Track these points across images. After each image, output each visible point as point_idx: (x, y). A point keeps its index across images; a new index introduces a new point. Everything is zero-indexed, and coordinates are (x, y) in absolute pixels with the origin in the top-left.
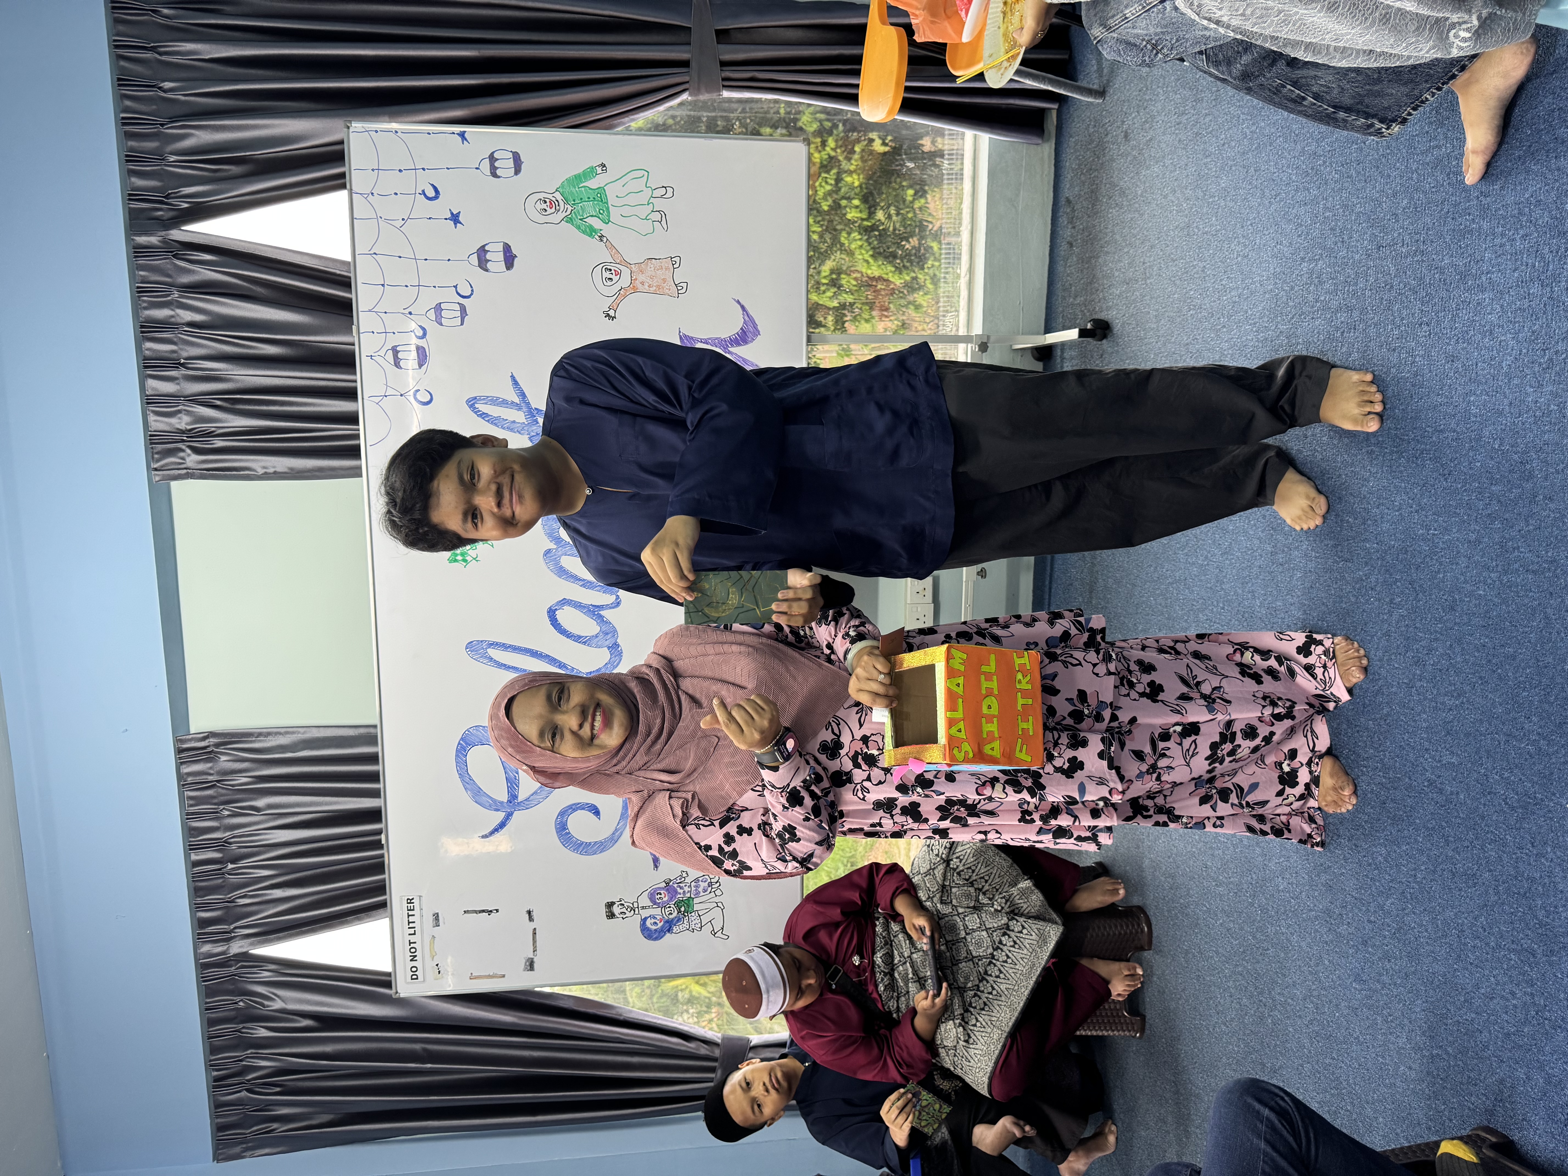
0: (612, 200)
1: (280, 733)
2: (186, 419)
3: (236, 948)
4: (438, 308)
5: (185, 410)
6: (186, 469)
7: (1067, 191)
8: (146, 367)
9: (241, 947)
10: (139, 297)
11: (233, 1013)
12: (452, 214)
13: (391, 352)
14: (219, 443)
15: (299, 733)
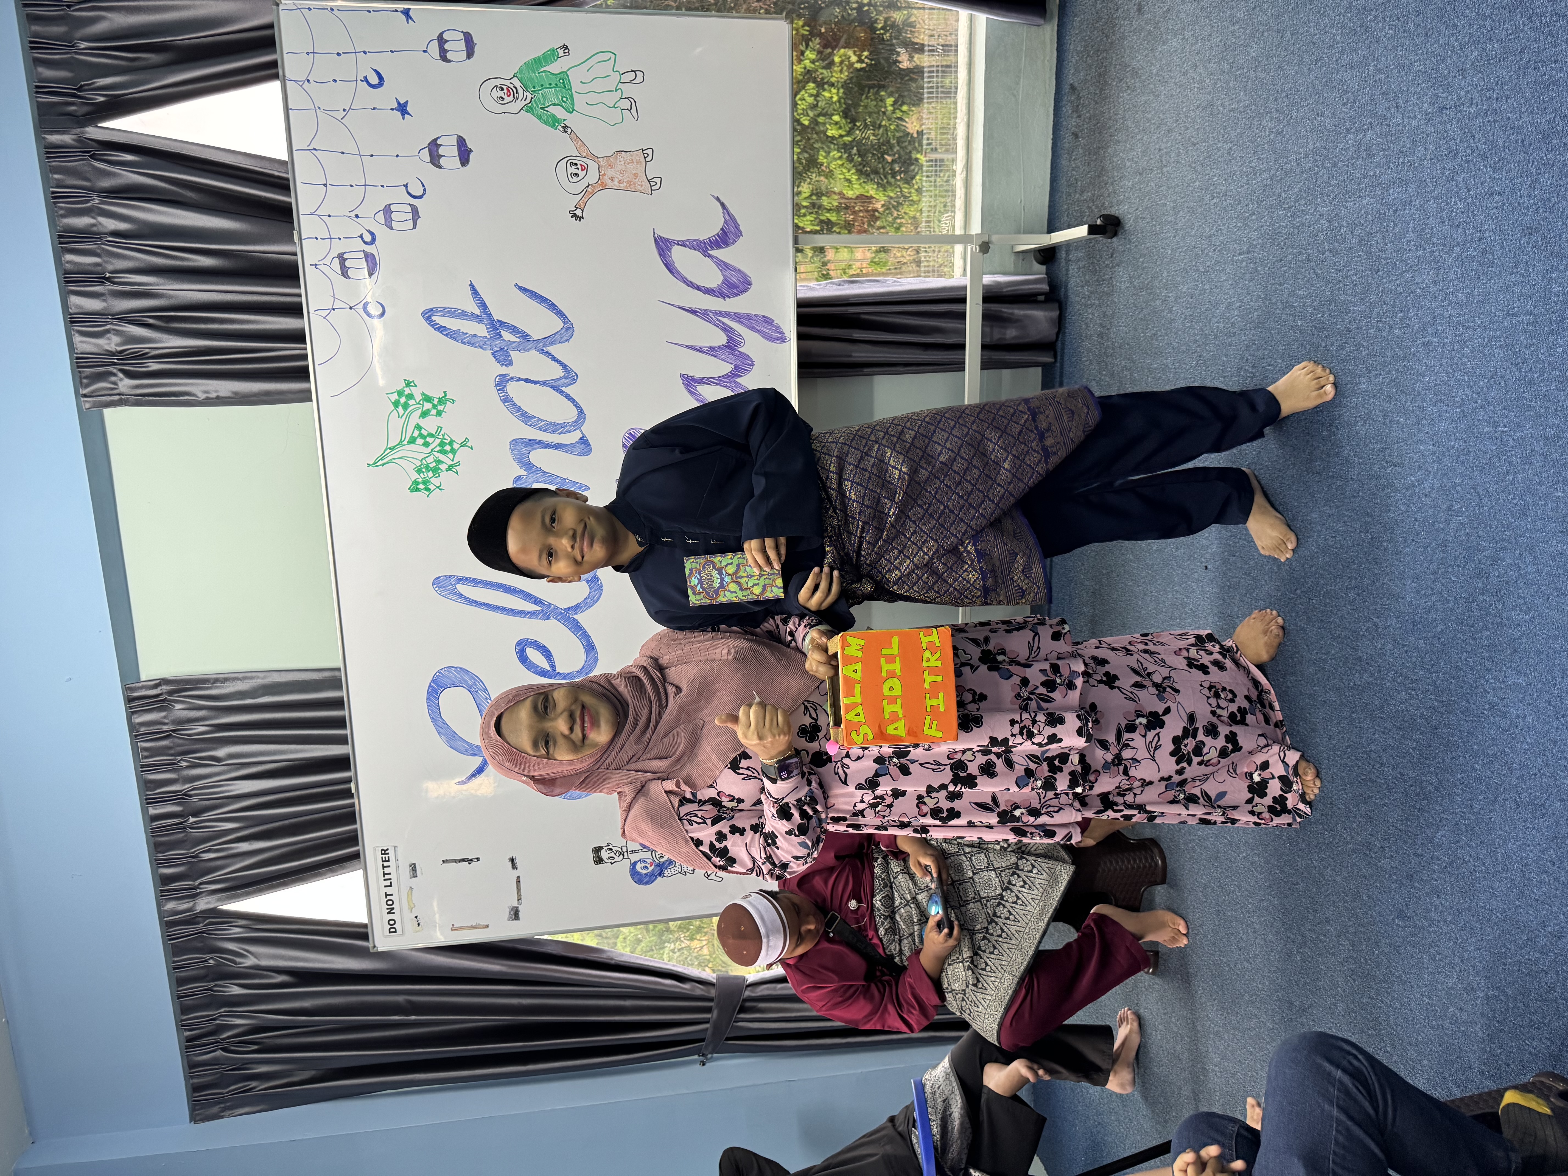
0: (576, 86)
1: (238, 679)
2: (116, 339)
3: (203, 904)
4: (387, 211)
5: (114, 330)
6: (119, 394)
7: (1071, 78)
8: (67, 282)
9: (207, 903)
10: (55, 203)
11: (202, 972)
12: (399, 103)
13: (337, 260)
14: (154, 366)
15: (258, 677)
